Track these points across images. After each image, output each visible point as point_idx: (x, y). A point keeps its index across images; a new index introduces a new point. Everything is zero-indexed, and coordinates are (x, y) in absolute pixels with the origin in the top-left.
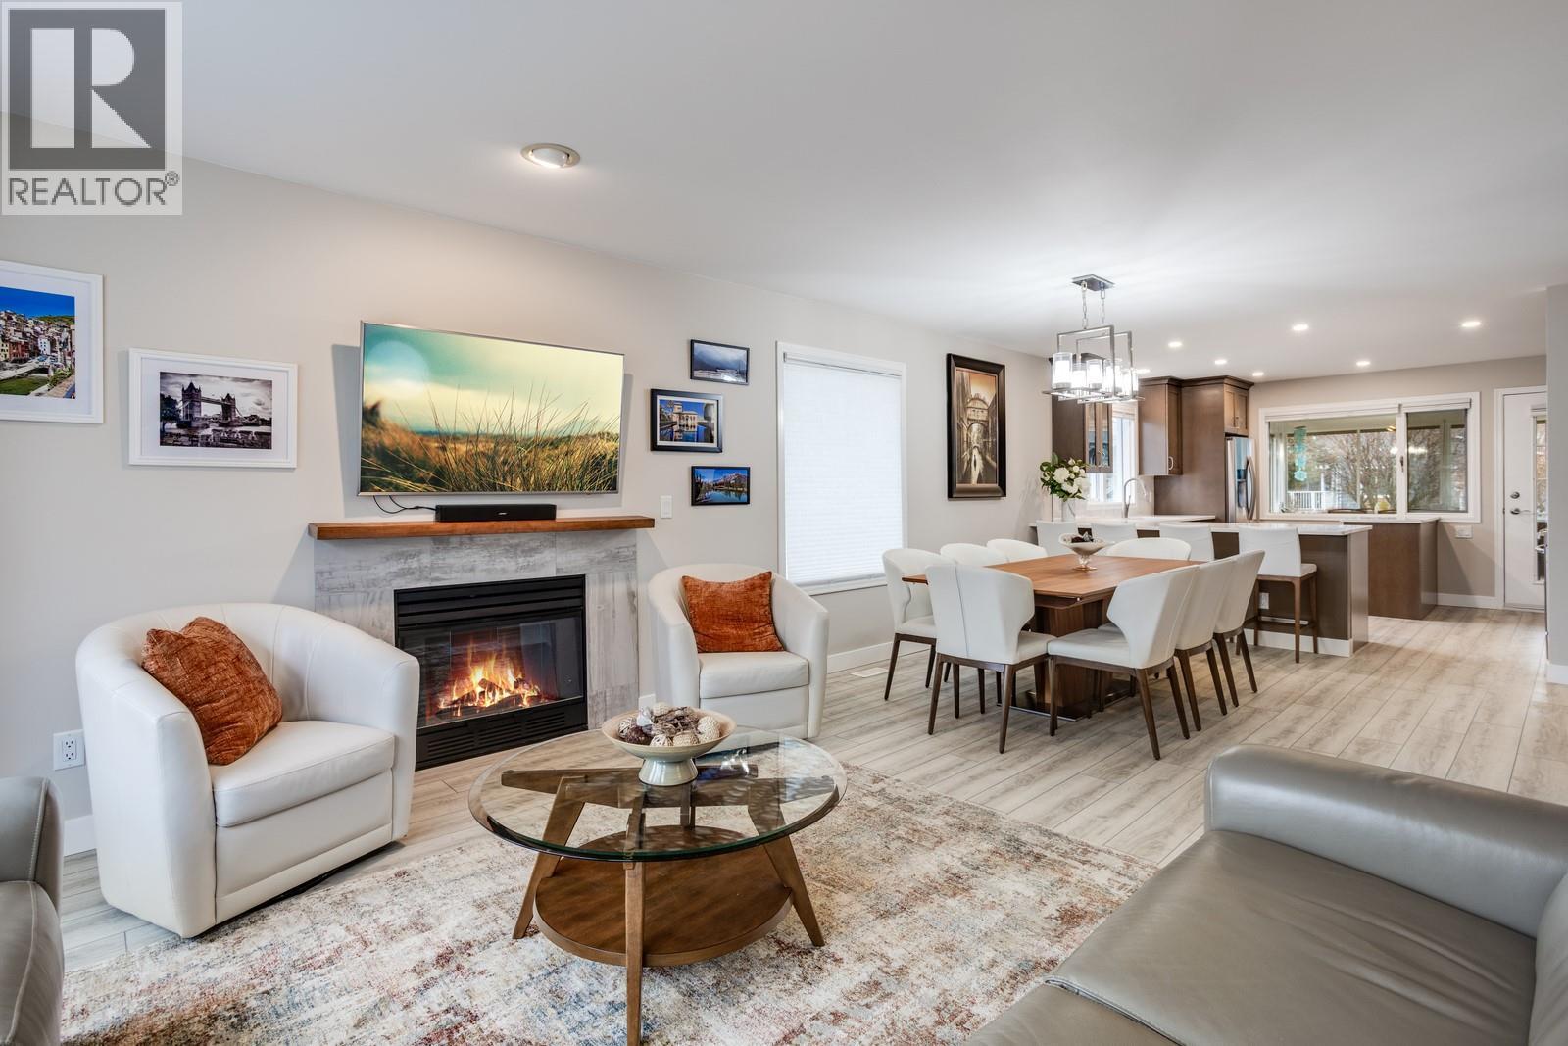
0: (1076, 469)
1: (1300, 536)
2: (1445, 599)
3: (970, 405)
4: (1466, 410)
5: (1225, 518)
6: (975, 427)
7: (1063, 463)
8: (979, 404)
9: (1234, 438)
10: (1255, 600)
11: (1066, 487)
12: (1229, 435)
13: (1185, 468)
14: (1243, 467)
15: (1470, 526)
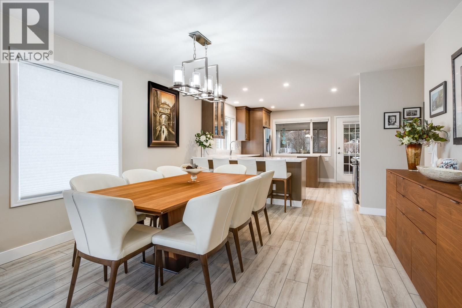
0: (209, 136)
1: (286, 162)
2: (322, 180)
3: (161, 106)
4: (327, 122)
5: (263, 156)
6: (164, 116)
7: (204, 134)
8: (166, 106)
9: (266, 128)
10: (271, 187)
11: (205, 143)
12: (264, 127)
13: (251, 138)
14: (268, 138)
15: (328, 158)
